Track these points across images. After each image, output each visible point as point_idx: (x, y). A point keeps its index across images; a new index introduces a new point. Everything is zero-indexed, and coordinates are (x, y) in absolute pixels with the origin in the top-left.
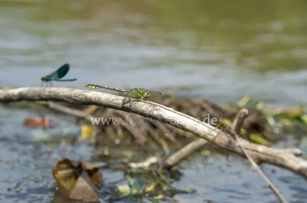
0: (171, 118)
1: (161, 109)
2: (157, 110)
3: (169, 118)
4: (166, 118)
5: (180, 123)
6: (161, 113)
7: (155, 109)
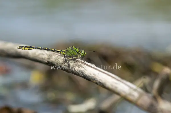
0: (92, 75)
1: (83, 65)
2: (78, 66)
3: (90, 76)
4: (88, 75)
5: (101, 81)
6: (82, 69)
7: (76, 65)
